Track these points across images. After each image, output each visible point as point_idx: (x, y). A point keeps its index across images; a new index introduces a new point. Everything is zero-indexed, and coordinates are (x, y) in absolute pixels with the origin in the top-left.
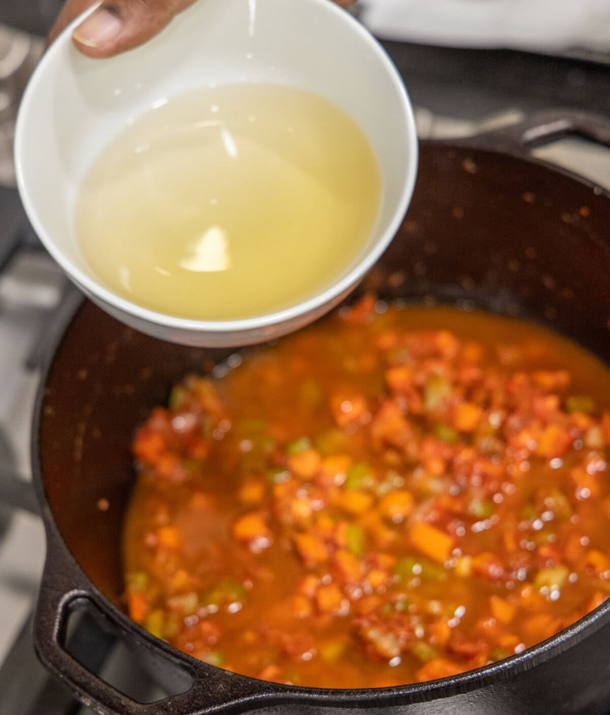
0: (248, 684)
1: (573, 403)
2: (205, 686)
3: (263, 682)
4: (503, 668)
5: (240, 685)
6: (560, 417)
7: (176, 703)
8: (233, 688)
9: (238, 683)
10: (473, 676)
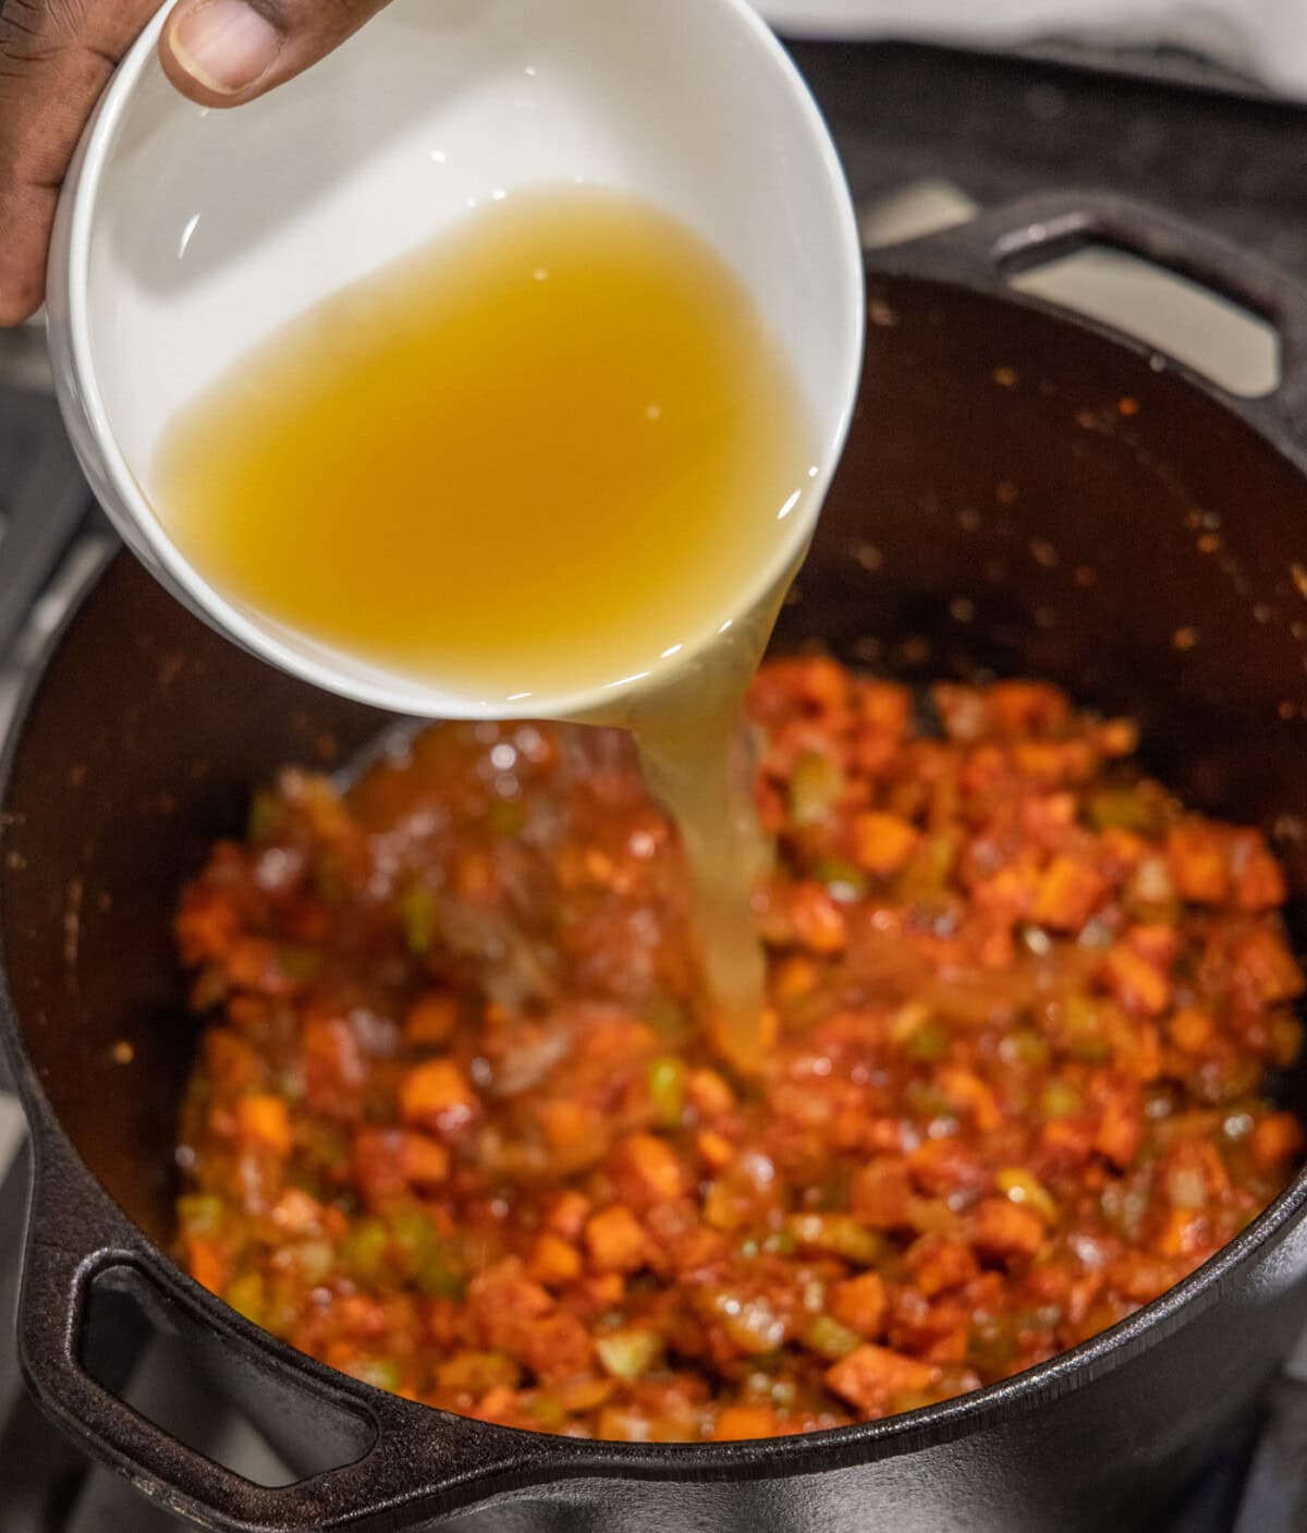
0: (491, 1438)
1: (1104, 807)
2: (399, 1446)
3: (524, 1435)
4: (1028, 1386)
5: (475, 1443)
6: (1082, 840)
7: (340, 1485)
8: (461, 1450)
9: (470, 1438)
10: (967, 1406)
